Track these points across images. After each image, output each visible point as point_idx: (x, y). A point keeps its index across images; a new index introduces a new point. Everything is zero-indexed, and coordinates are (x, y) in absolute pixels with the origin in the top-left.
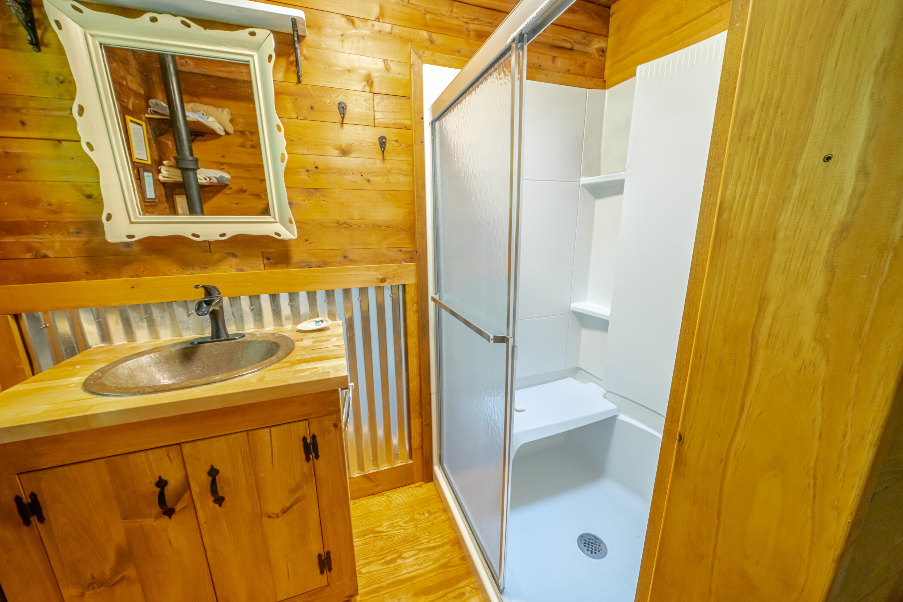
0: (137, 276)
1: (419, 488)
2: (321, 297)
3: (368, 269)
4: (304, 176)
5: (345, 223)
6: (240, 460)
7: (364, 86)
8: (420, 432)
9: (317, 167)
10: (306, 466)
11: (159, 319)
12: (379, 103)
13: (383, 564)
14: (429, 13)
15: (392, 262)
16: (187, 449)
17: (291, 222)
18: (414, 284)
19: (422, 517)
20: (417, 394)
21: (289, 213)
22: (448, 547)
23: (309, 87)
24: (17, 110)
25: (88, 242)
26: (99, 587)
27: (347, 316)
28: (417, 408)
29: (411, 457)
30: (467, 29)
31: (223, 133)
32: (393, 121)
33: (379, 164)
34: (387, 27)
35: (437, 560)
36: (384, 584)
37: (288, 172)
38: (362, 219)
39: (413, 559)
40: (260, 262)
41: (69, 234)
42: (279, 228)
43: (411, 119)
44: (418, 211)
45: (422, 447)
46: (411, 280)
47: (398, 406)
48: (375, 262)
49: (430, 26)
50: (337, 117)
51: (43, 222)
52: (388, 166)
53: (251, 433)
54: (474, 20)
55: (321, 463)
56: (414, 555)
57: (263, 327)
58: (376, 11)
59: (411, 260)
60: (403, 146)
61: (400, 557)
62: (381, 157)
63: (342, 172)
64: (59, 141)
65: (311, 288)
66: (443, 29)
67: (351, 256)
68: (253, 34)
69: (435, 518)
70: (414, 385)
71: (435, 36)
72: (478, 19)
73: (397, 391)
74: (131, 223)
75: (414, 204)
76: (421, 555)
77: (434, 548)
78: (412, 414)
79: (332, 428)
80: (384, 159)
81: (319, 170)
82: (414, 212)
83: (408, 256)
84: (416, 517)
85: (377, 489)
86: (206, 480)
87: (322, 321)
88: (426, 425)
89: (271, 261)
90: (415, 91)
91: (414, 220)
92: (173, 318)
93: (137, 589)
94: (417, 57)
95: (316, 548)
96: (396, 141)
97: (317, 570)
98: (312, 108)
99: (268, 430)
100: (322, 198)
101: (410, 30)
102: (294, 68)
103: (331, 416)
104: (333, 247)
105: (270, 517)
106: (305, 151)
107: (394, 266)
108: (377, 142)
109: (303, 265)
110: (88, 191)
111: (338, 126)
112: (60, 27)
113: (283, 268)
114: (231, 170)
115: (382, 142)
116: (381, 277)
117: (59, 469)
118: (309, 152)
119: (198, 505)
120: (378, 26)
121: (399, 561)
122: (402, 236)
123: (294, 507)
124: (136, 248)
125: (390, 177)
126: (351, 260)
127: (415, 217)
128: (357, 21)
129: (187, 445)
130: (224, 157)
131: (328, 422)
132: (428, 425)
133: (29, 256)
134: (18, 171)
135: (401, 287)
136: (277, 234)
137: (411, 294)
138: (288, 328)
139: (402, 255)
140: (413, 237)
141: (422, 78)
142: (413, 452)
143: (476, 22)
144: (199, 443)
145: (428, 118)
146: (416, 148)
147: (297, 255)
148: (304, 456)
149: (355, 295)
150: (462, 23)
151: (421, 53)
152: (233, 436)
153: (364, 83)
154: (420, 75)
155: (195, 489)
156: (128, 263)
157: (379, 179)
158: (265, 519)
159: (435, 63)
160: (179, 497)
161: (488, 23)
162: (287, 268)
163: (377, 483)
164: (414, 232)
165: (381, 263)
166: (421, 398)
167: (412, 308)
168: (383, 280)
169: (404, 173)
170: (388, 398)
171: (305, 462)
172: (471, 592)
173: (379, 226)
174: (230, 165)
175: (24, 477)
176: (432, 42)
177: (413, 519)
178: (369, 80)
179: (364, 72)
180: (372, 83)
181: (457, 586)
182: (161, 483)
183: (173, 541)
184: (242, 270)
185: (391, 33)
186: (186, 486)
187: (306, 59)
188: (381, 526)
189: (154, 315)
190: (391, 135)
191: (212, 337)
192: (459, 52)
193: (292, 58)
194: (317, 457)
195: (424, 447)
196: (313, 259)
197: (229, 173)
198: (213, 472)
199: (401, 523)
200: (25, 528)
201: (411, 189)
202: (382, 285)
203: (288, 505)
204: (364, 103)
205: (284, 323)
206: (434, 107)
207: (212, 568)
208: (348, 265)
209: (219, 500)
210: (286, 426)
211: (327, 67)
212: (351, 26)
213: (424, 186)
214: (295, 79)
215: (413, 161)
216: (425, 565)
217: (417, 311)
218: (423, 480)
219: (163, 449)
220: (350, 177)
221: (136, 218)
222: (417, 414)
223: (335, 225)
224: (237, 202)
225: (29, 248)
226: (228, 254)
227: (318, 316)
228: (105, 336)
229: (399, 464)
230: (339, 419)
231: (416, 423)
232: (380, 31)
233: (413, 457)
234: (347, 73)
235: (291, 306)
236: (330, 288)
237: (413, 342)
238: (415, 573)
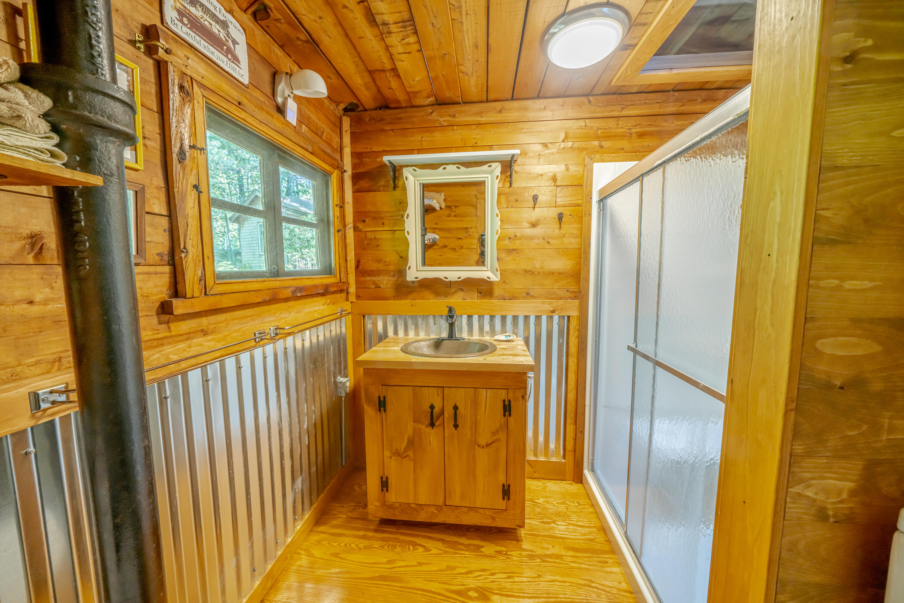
0: (414, 299)
1: (570, 485)
2: (509, 320)
3: (543, 303)
4: (507, 242)
5: (530, 271)
6: (469, 404)
7: (551, 183)
8: (574, 437)
9: (515, 236)
10: (503, 420)
11: (420, 325)
12: (560, 191)
13: (539, 522)
14: (600, 129)
15: (561, 298)
16: (446, 390)
17: (497, 270)
18: (577, 316)
19: (573, 504)
20: (574, 404)
21: (496, 265)
22: (594, 530)
23: (516, 189)
24: (382, 218)
25: (397, 281)
26: (398, 456)
27: (525, 335)
28: (573, 415)
29: (564, 457)
30: (630, 133)
31: (438, 209)
32: (569, 202)
33: (557, 231)
34: (570, 144)
35: (585, 535)
36: (541, 534)
37: (499, 239)
38: (541, 268)
39: (564, 527)
40: (476, 295)
41: (390, 276)
42: (489, 274)
43: (582, 200)
44: (584, 263)
45: (575, 450)
46: (574, 313)
47: (557, 410)
48: (548, 298)
49: (600, 137)
50: (532, 204)
51: (381, 270)
52: (564, 232)
53: (477, 389)
54: (636, 126)
55: (511, 420)
56: (565, 525)
57: (472, 336)
58: (562, 136)
59: (576, 298)
60: (575, 217)
61: (554, 522)
62: (558, 226)
63: (531, 238)
64: (395, 231)
65: (503, 313)
66: (609, 137)
67: (532, 294)
68: (490, 166)
69: (584, 508)
70: (572, 395)
71: (603, 143)
72: (639, 125)
73: (557, 398)
74: (417, 271)
75: (580, 257)
76: (570, 527)
77: (582, 527)
78: (568, 420)
79: (521, 398)
80: (560, 228)
81: (517, 238)
82: (580, 263)
83: (573, 295)
84: (567, 502)
85: (536, 475)
86: (452, 411)
87: (510, 336)
88: (579, 432)
89: (482, 294)
90: (587, 181)
91: (580, 269)
92: (427, 325)
93: (412, 464)
94: (589, 160)
95: (502, 479)
96: (570, 215)
97: (501, 496)
98: (517, 200)
99: (485, 390)
100: (517, 255)
101: (585, 143)
102: (508, 179)
103: (521, 390)
104: (521, 287)
105: (479, 446)
106: (509, 227)
107: (561, 302)
108: (557, 217)
109: (500, 298)
110: (402, 255)
111: (531, 209)
112: (407, 180)
113: (488, 299)
114: (440, 233)
115: (560, 217)
116: (552, 309)
117: (396, 387)
118: (512, 227)
119: (446, 425)
120: (563, 145)
121: (553, 525)
122: (570, 280)
123: (493, 445)
124: (416, 284)
125: (564, 239)
126: (532, 296)
127: (580, 266)
128: (549, 145)
129: (447, 389)
130: (436, 224)
131: (519, 394)
132: (581, 432)
133: (373, 287)
134: (377, 246)
135: (566, 318)
136: (488, 278)
137: (574, 323)
138: (487, 338)
139: (568, 294)
140: (578, 282)
141: (592, 172)
142: (567, 453)
143: (638, 127)
144: (452, 389)
145: (595, 198)
146: (585, 219)
147: (497, 292)
148: (502, 413)
149: (532, 320)
150: (626, 130)
151: (593, 156)
152: (468, 389)
153: (551, 181)
154: (591, 171)
155: (446, 415)
156: (412, 292)
157: (556, 241)
158: (476, 447)
159: (603, 161)
160: (438, 418)
161: (648, 125)
162: (491, 299)
163: (535, 470)
164: (579, 278)
165: (552, 299)
166: (577, 408)
167: (573, 335)
168: (553, 312)
169: (575, 236)
170: (550, 402)
171: (502, 417)
172: (613, 564)
173: (553, 273)
174: (440, 229)
175: (384, 387)
176: (601, 147)
177: (564, 503)
178: (554, 179)
179: (551, 174)
180: (556, 180)
181: (600, 556)
182: (432, 407)
183: (431, 443)
184: (465, 299)
185: (571, 148)
186: (442, 413)
187: (516, 172)
188: (539, 499)
189: (419, 322)
190: (566, 211)
191: (448, 338)
192: (622, 149)
193: (508, 174)
194: (510, 415)
195: (577, 450)
196: (507, 295)
197: (438, 235)
198: (456, 408)
199: (555, 503)
200: (379, 413)
201: (580, 247)
202: (552, 315)
203: (490, 442)
204: (550, 193)
205: (485, 335)
206: (601, 191)
207: (446, 467)
208: (529, 299)
209: (456, 426)
210: (495, 390)
211: (528, 175)
212: (546, 148)
213: (589, 244)
214: (508, 185)
215: (582, 227)
216: (574, 534)
217: (578, 337)
218: (574, 481)
219: (436, 388)
220: (536, 241)
221: (420, 268)
222: (572, 421)
223: (523, 272)
224: (440, 254)
225: (374, 283)
226: (459, 289)
227: (506, 332)
228: (396, 332)
229: (554, 459)
230: (525, 393)
231: (571, 428)
232: (564, 148)
233: (566, 457)
234: (541, 177)
235: (490, 324)
236: (515, 314)
237: (573, 361)
238: (566, 536)
